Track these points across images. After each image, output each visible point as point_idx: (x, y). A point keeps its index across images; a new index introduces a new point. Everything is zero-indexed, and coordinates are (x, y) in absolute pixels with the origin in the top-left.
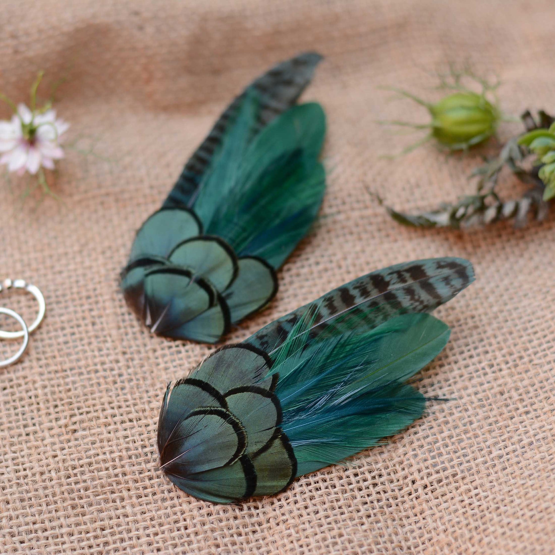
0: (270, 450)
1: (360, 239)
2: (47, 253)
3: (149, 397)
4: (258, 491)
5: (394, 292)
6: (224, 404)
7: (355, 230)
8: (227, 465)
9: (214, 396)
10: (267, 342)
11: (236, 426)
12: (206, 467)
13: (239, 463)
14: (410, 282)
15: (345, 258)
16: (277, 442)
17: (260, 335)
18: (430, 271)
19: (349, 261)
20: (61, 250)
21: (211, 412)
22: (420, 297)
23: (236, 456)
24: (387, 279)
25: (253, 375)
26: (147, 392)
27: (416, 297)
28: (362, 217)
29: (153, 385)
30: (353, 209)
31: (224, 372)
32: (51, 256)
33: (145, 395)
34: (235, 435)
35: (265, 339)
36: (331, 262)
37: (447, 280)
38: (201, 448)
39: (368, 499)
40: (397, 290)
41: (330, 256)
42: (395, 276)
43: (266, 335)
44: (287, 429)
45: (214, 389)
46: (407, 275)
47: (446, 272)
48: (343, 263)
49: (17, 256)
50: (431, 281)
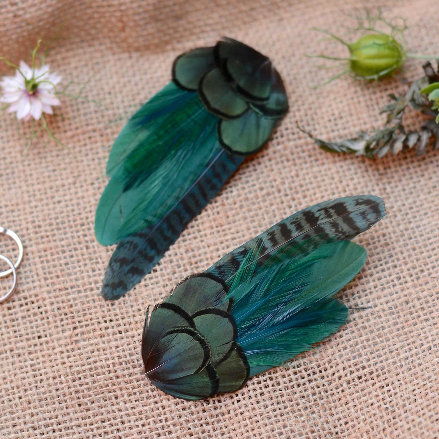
0: (229, 360)
1: (295, 165)
2: (47, 185)
3: (134, 312)
4: (220, 390)
5: (322, 226)
6: (192, 324)
7: (290, 157)
8: (196, 372)
9: (184, 317)
10: (223, 272)
11: (202, 342)
12: (181, 375)
13: (206, 370)
14: (335, 217)
15: (283, 183)
16: (234, 353)
17: (218, 265)
18: (350, 208)
19: (287, 186)
20: (59, 183)
21: (183, 331)
22: (342, 229)
23: (203, 365)
24: (317, 215)
25: (214, 299)
26: (132, 306)
27: (340, 229)
28: (296, 147)
29: (136, 300)
30: (289, 140)
31: (191, 297)
32: (51, 188)
33: (130, 310)
34: (202, 349)
35: (222, 269)
36: (272, 187)
37: (363, 214)
38: (175, 361)
39: (305, 394)
40: (324, 224)
41: (271, 182)
42: (323, 212)
43: (223, 266)
44: (241, 342)
45: (184, 311)
46: (332, 211)
47: (363, 207)
48: (282, 187)
49: (24, 188)
50: (351, 215)
